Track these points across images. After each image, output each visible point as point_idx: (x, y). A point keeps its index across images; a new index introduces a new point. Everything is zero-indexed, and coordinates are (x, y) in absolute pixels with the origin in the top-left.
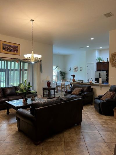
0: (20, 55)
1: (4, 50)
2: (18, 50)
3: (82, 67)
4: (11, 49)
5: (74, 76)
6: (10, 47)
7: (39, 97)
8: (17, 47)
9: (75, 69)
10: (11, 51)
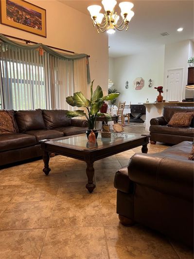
0: (46, 37)
1: (11, 18)
2: (41, 24)
3: (152, 79)
4: (26, 18)
5: (160, 89)
6: (24, 13)
7: (118, 131)
8: (39, 15)
9: (138, 83)
10: (25, 23)
